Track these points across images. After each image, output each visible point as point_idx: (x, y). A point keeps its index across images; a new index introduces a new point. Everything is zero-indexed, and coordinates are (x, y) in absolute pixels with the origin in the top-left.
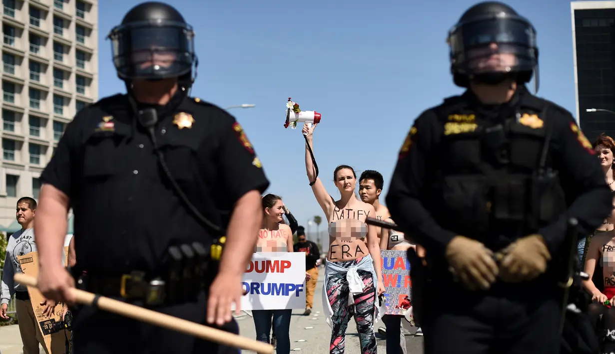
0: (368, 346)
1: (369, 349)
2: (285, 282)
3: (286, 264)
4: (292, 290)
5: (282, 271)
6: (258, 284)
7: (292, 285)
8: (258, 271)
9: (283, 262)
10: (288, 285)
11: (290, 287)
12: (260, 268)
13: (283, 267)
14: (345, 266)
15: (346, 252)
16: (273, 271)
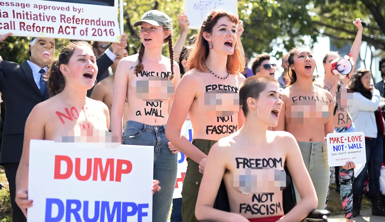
0: (348, 194)
1: (348, 197)
2: (123, 200)
3: (124, 167)
4: (132, 214)
5: (119, 179)
6: (78, 202)
7: (133, 205)
8: (79, 177)
9: (120, 162)
10: (126, 205)
11: (130, 209)
12: (83, 172)
13: (120, 172)
14: (339, 130)
15: (342, 119)
16: (103, 179)
